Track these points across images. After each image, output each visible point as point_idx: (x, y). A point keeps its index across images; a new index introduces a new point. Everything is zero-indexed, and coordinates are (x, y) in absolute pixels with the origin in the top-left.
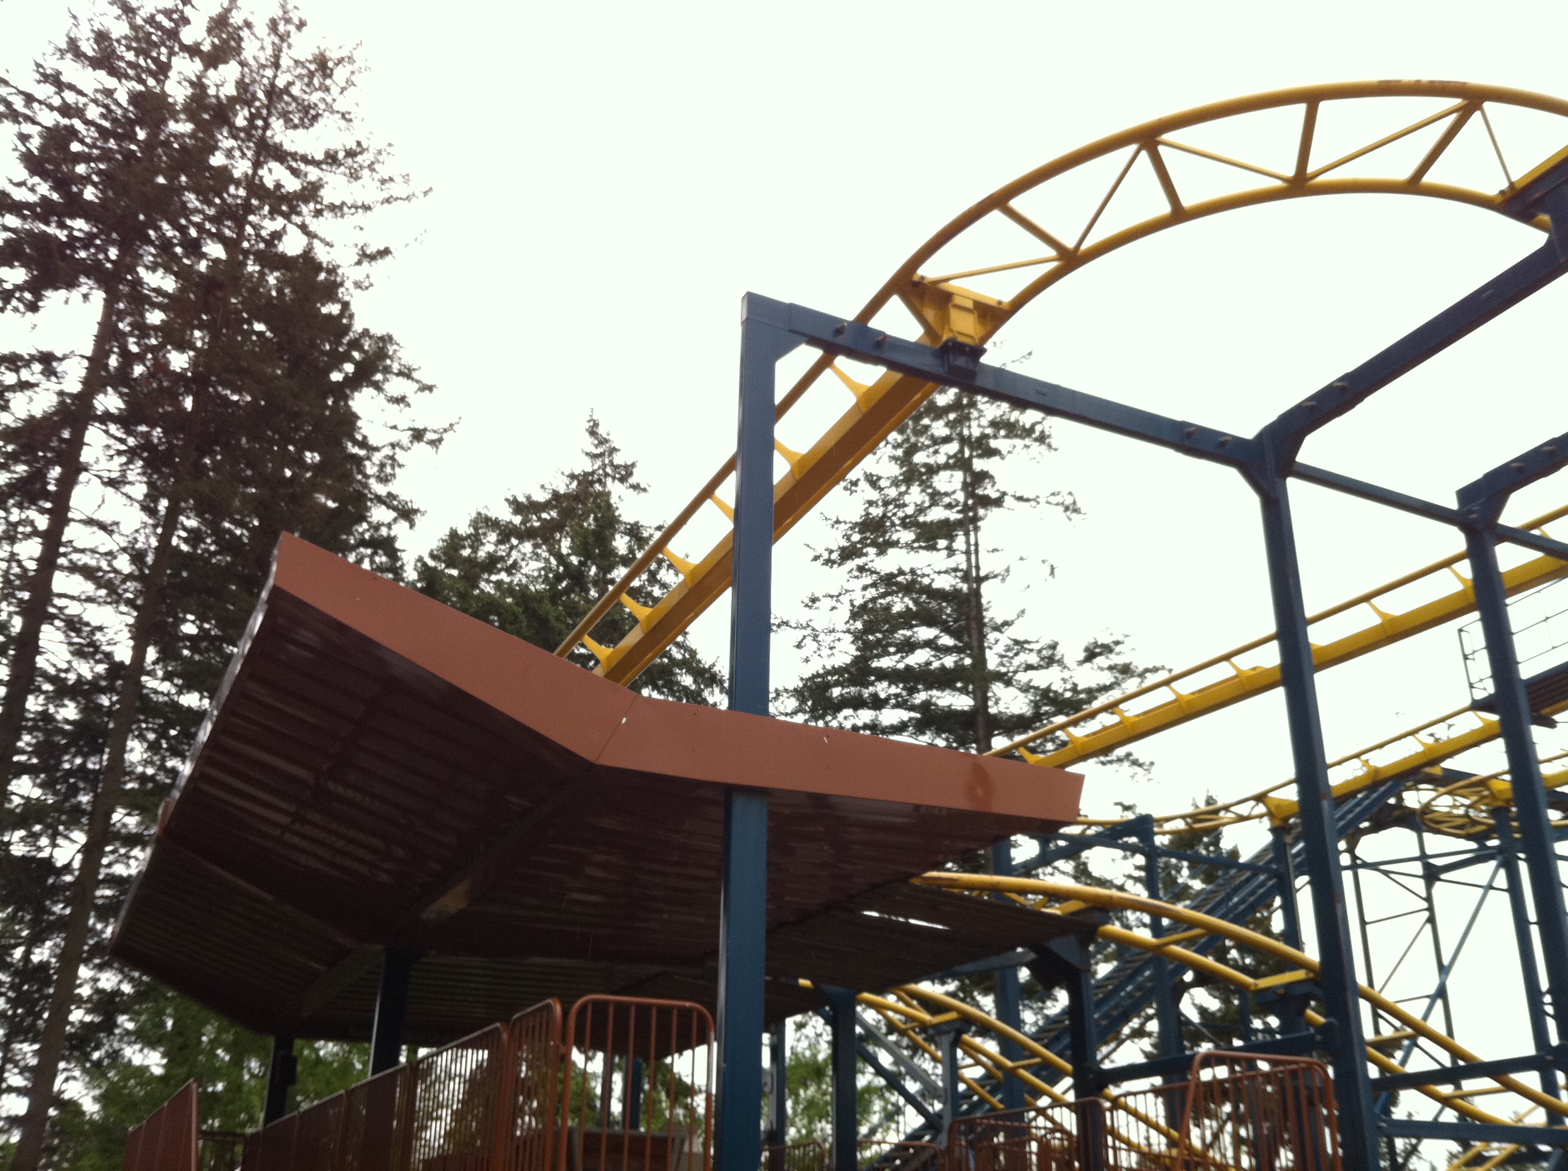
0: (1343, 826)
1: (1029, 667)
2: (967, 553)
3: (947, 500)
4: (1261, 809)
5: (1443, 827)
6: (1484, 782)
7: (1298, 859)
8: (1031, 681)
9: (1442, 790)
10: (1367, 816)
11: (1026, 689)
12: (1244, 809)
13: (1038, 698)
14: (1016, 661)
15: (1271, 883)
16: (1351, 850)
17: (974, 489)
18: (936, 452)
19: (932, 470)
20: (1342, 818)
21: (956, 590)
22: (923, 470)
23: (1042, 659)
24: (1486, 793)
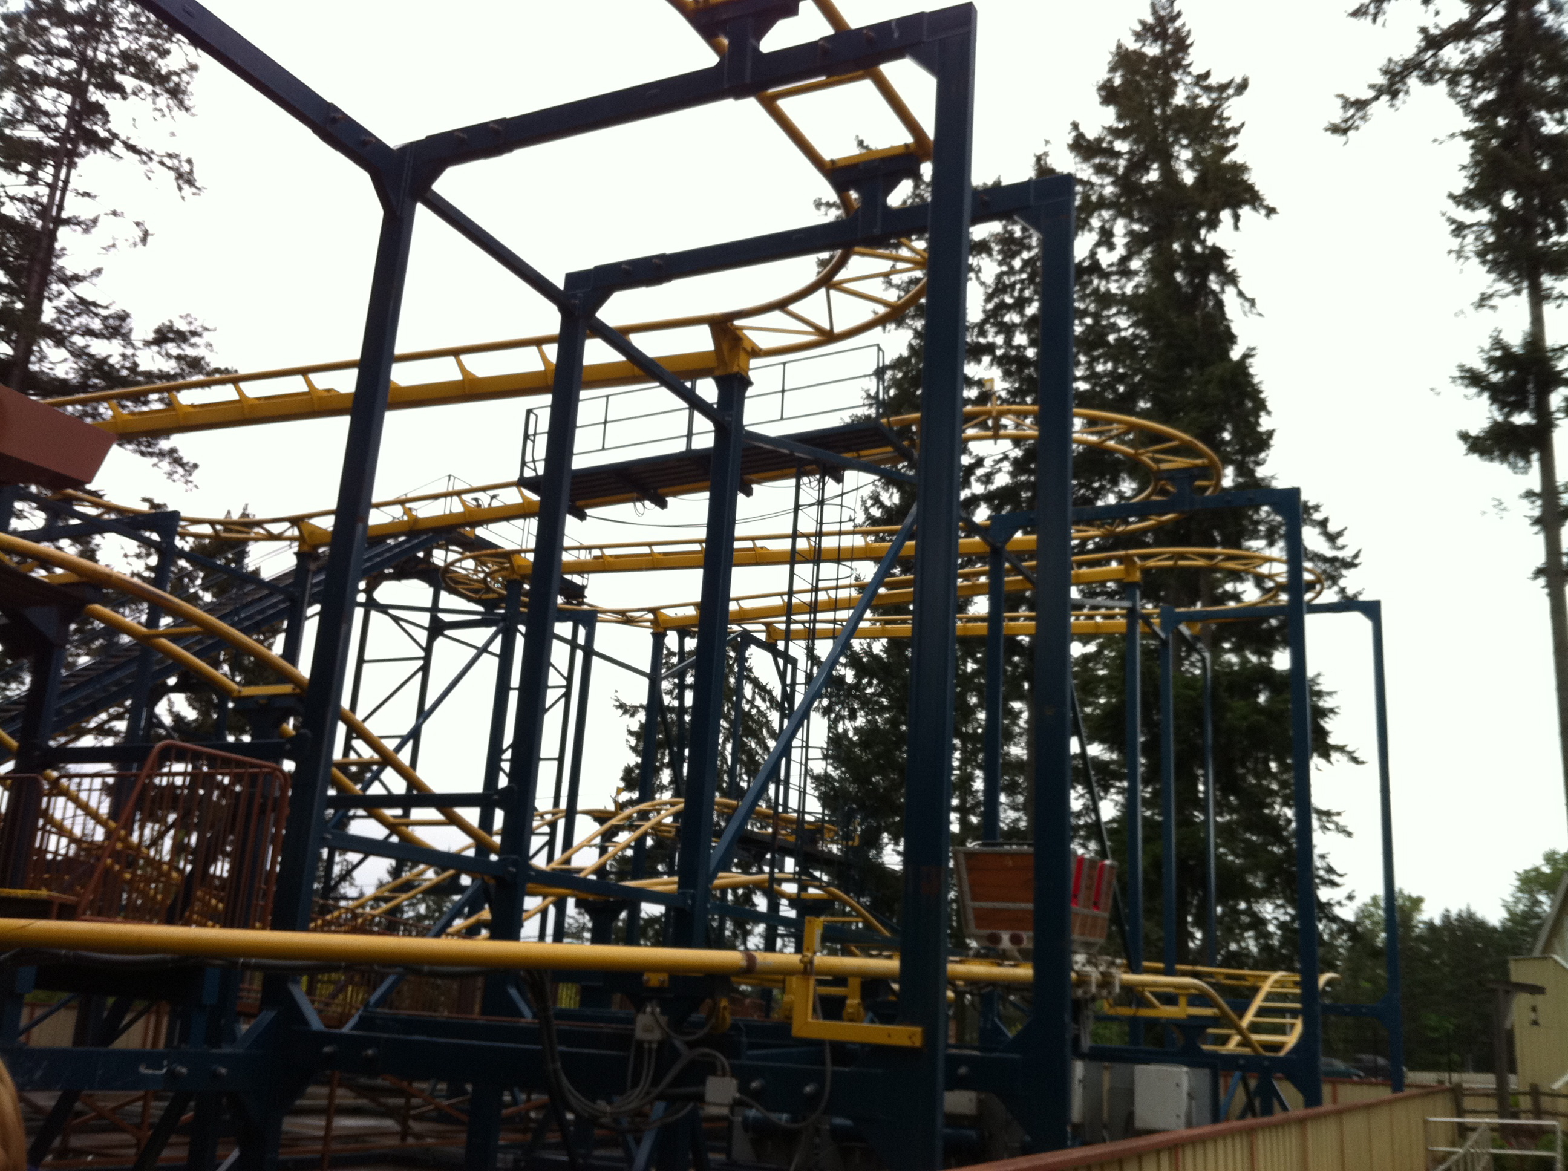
0: (368, 567)
1: (89, 332)
2: (52, 187)
3: (45, 120)
4: (296, 532)
5: (460, 588)
6: (509, 555)
7: (316, 590)
8: (87, 346)
9: (468, 554)
10: (393, 564)
11: (79, 353)
12: (275, 528)
13: (90, 368)
14: (76, 322)
15: (282, 606)
16: (369, 591)
17: (81, 119)
18: (48, 62)
19: (38, 81)
20: (369, 559)
21: (27, 223)
22: (26, 77)
23: (106, 327)
24: (507, 565)
